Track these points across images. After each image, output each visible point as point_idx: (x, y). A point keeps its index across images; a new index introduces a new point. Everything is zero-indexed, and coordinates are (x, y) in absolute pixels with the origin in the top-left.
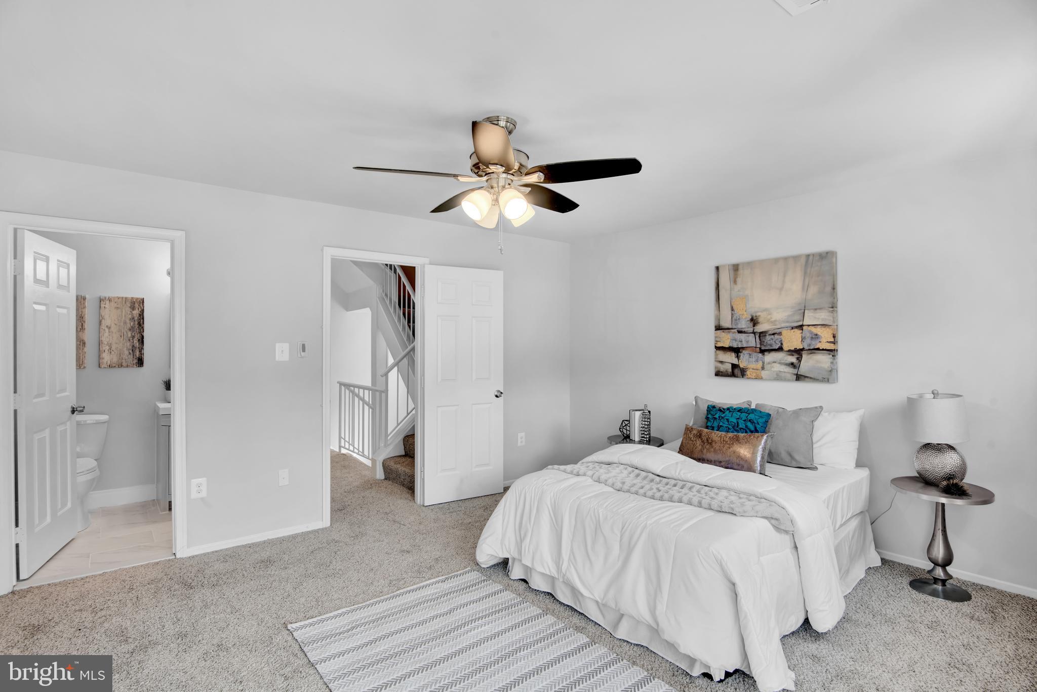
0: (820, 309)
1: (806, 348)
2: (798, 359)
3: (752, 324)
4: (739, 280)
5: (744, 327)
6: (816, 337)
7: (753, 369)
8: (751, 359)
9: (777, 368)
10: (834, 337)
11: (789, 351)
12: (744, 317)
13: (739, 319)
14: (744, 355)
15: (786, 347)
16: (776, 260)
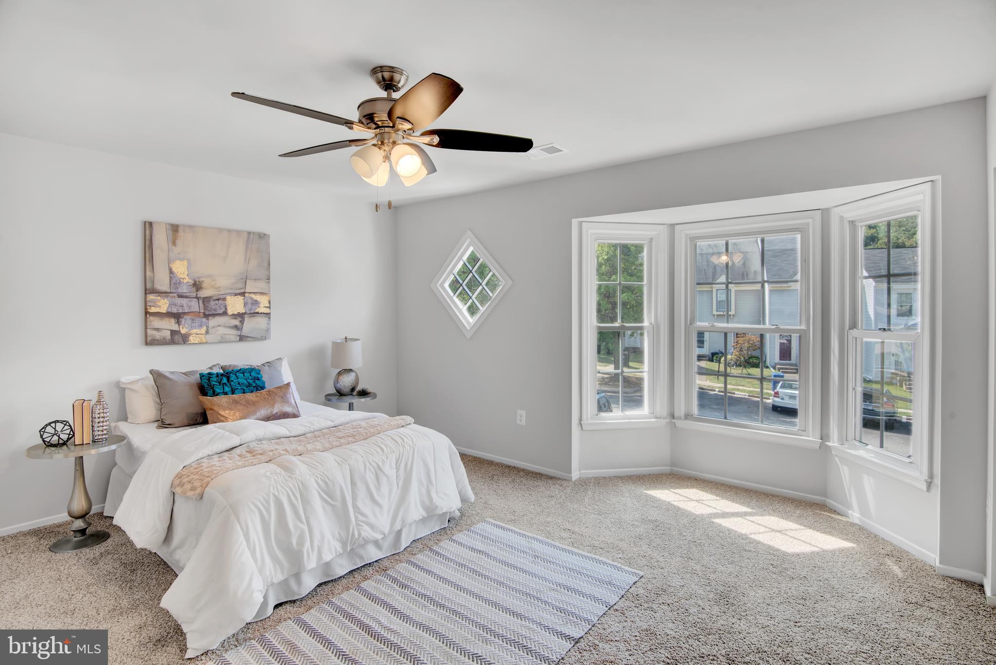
0: (259, 279)
1: (248, 312)
2: (241, 321)
3: (194, 289)
4: (178, 242)
5: (185, 291)
6: (256, 303)
7: (196, 334)
8: (194, 325)
9: (222, 331)
10: (270, 303)
11: (233, 315)
12: (185, 281)
13: (179, 283)
14: (186, 321)
15: (230, 312)
16: (220, 230)
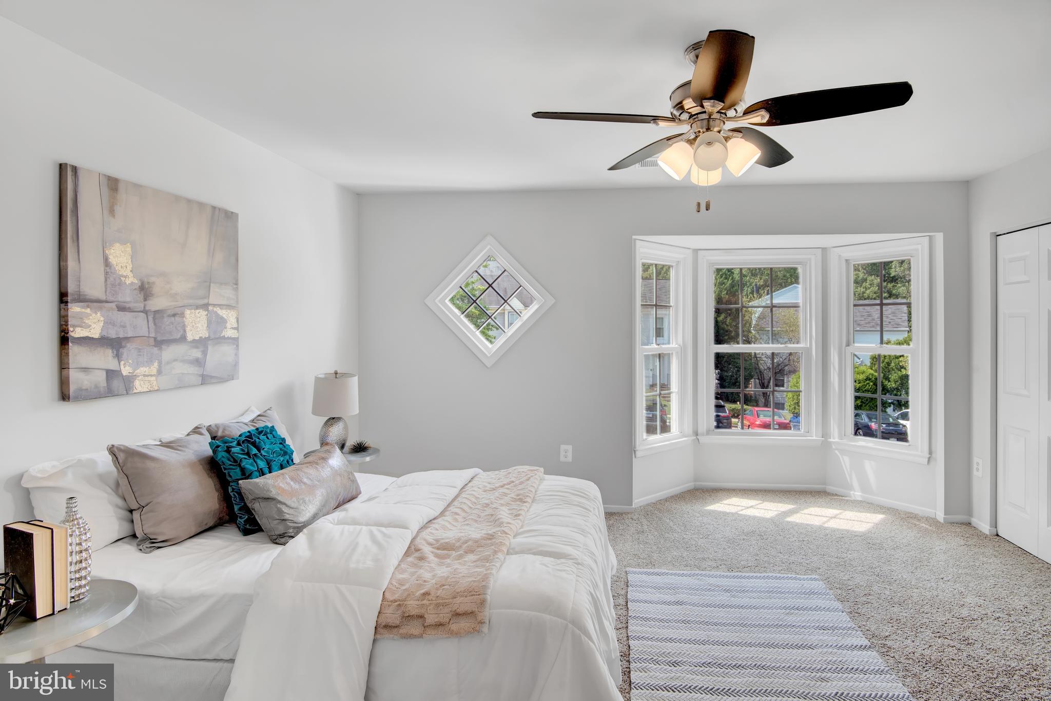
0: (225, 284)
1: (212, 336)
2: (203, 352)
3: (141, 297)
4: (118, 209)
5: (128, 299)
6: (222, 321)
7: (145, 376)
8: (140, 359)
9: (180, 368)
10: (238, 321)
11: (194, 340)
12: (128, 282)
13: (119, 284)
14: (130, 350)
15: (190, 337)
16: (177, 198)
